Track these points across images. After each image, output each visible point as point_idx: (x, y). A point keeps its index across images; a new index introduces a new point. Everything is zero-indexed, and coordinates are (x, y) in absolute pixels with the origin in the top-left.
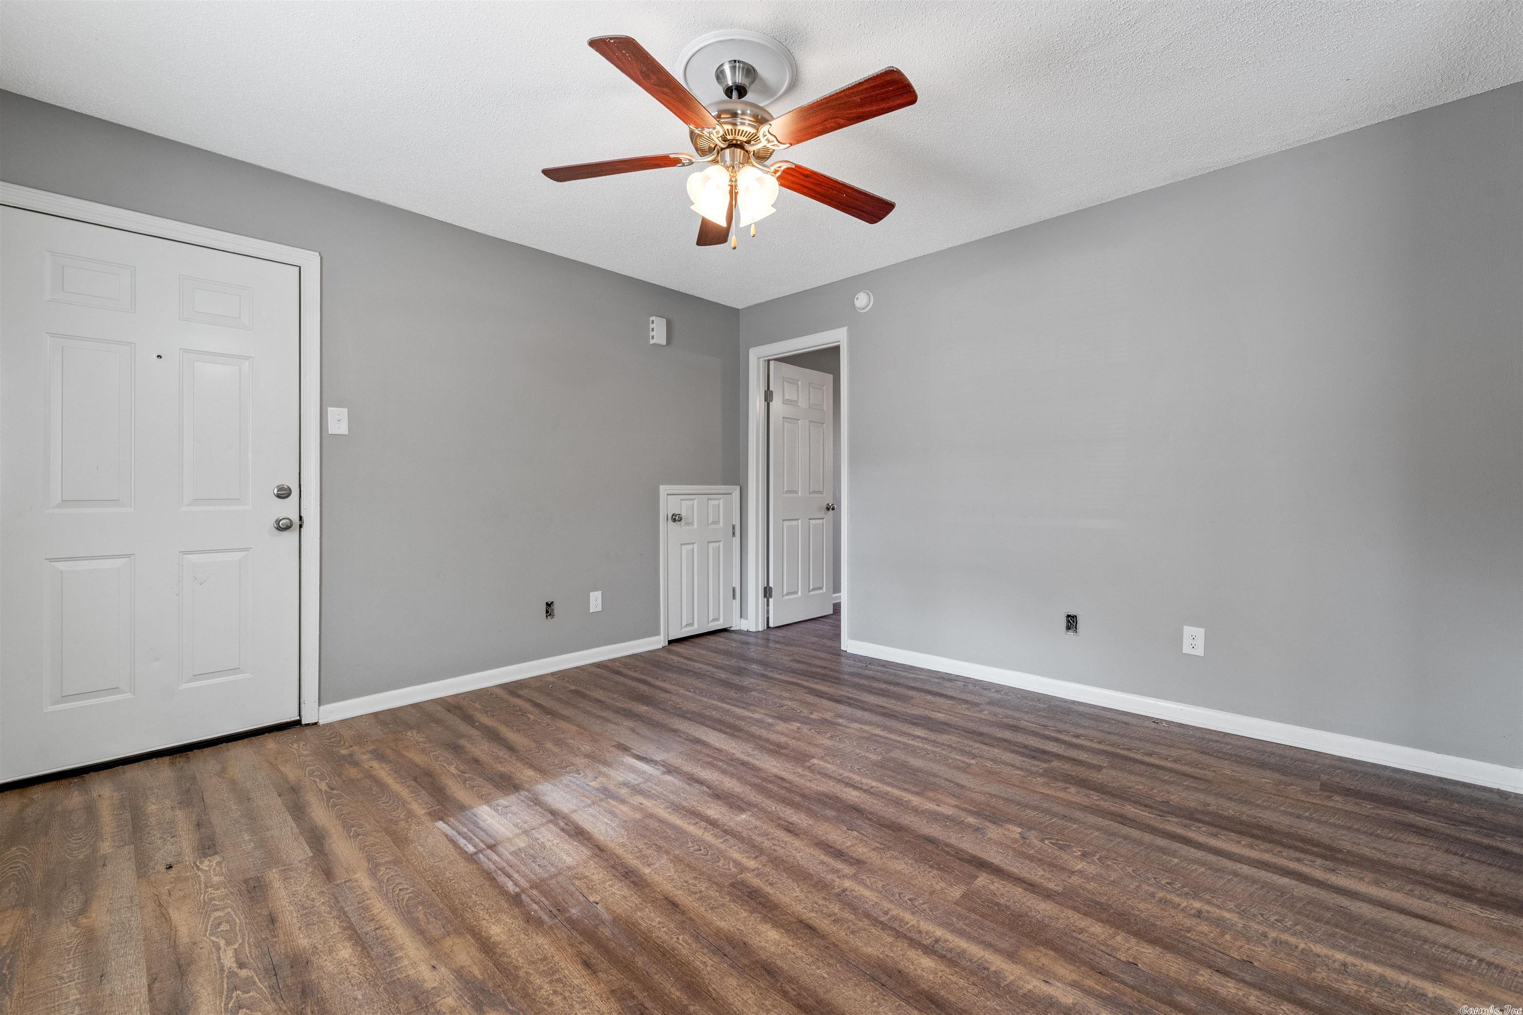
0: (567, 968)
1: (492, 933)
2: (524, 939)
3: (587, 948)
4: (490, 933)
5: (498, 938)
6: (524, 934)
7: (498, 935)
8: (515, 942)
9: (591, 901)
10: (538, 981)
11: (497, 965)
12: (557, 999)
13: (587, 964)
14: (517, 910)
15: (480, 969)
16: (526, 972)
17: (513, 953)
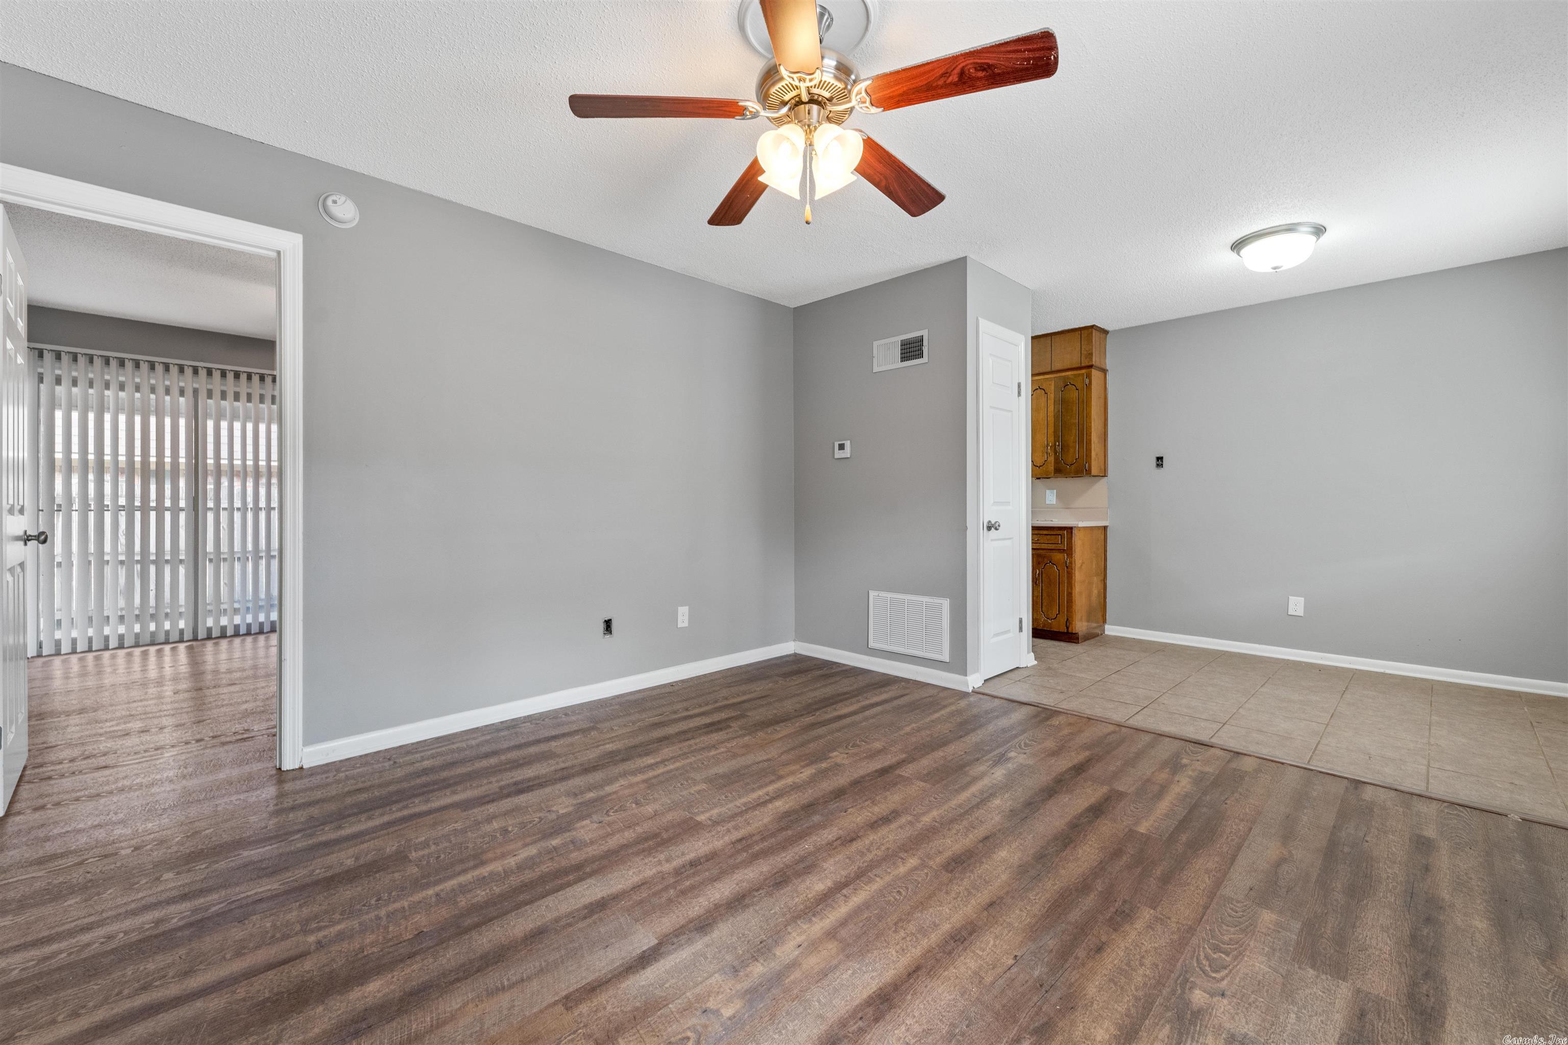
0: (1112, 962)
1: (1107, 1037)
2: (1098, 1004)
3: (1081, 953)
4: (1110, 1038)
5: (1112, 1028)
6: (1091, 1006)
7: (1107, 1030)
8: (1106, 1011)
9: (1013, 962)
10: (1139, 980)
11: (1144, 1017)
12: (1147, 962)
13: (1099, 949)
14: (1060, 1024)
15: (1160, 1030)
16: (1137, 990)
17: (1121, 1008)
